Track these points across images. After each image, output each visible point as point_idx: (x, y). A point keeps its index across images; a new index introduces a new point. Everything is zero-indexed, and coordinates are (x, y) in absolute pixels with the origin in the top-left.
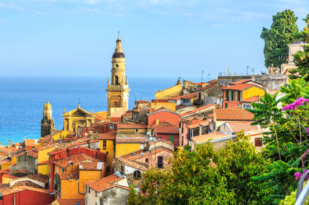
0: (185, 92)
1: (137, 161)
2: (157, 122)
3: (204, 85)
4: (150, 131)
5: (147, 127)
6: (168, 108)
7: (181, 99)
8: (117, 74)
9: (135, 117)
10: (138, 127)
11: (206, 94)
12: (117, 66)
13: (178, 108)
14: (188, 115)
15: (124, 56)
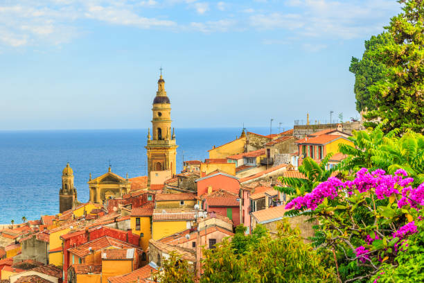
0: (250, 148)
1: (181, 245)
2: (210, 190)
3: (275, 138)
4: (200, 203)
5: (196, 197)
6: (224, 170)
7: (244, 157)
8: (160, 125)
9: (181, 183)
10: (183, 198)
11: (276, 150)
12: (160, 114)
13: (238, 170)
14: (250, 181)
15: (168, 102)
